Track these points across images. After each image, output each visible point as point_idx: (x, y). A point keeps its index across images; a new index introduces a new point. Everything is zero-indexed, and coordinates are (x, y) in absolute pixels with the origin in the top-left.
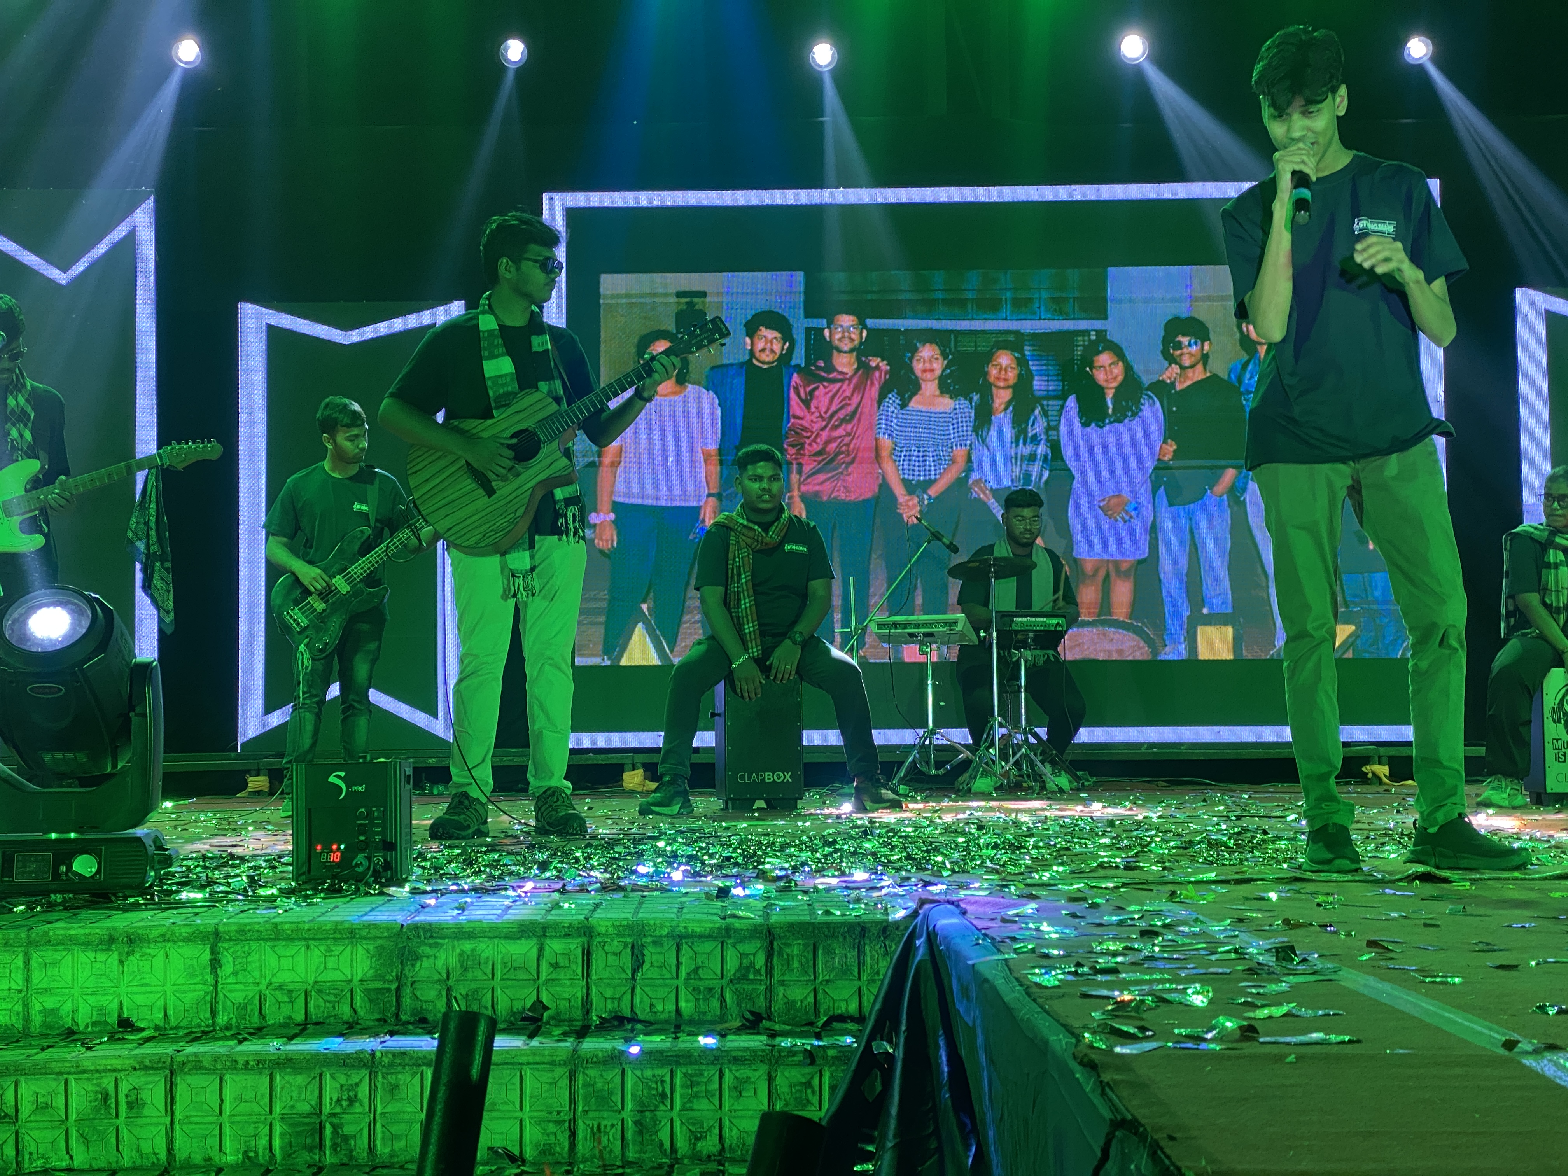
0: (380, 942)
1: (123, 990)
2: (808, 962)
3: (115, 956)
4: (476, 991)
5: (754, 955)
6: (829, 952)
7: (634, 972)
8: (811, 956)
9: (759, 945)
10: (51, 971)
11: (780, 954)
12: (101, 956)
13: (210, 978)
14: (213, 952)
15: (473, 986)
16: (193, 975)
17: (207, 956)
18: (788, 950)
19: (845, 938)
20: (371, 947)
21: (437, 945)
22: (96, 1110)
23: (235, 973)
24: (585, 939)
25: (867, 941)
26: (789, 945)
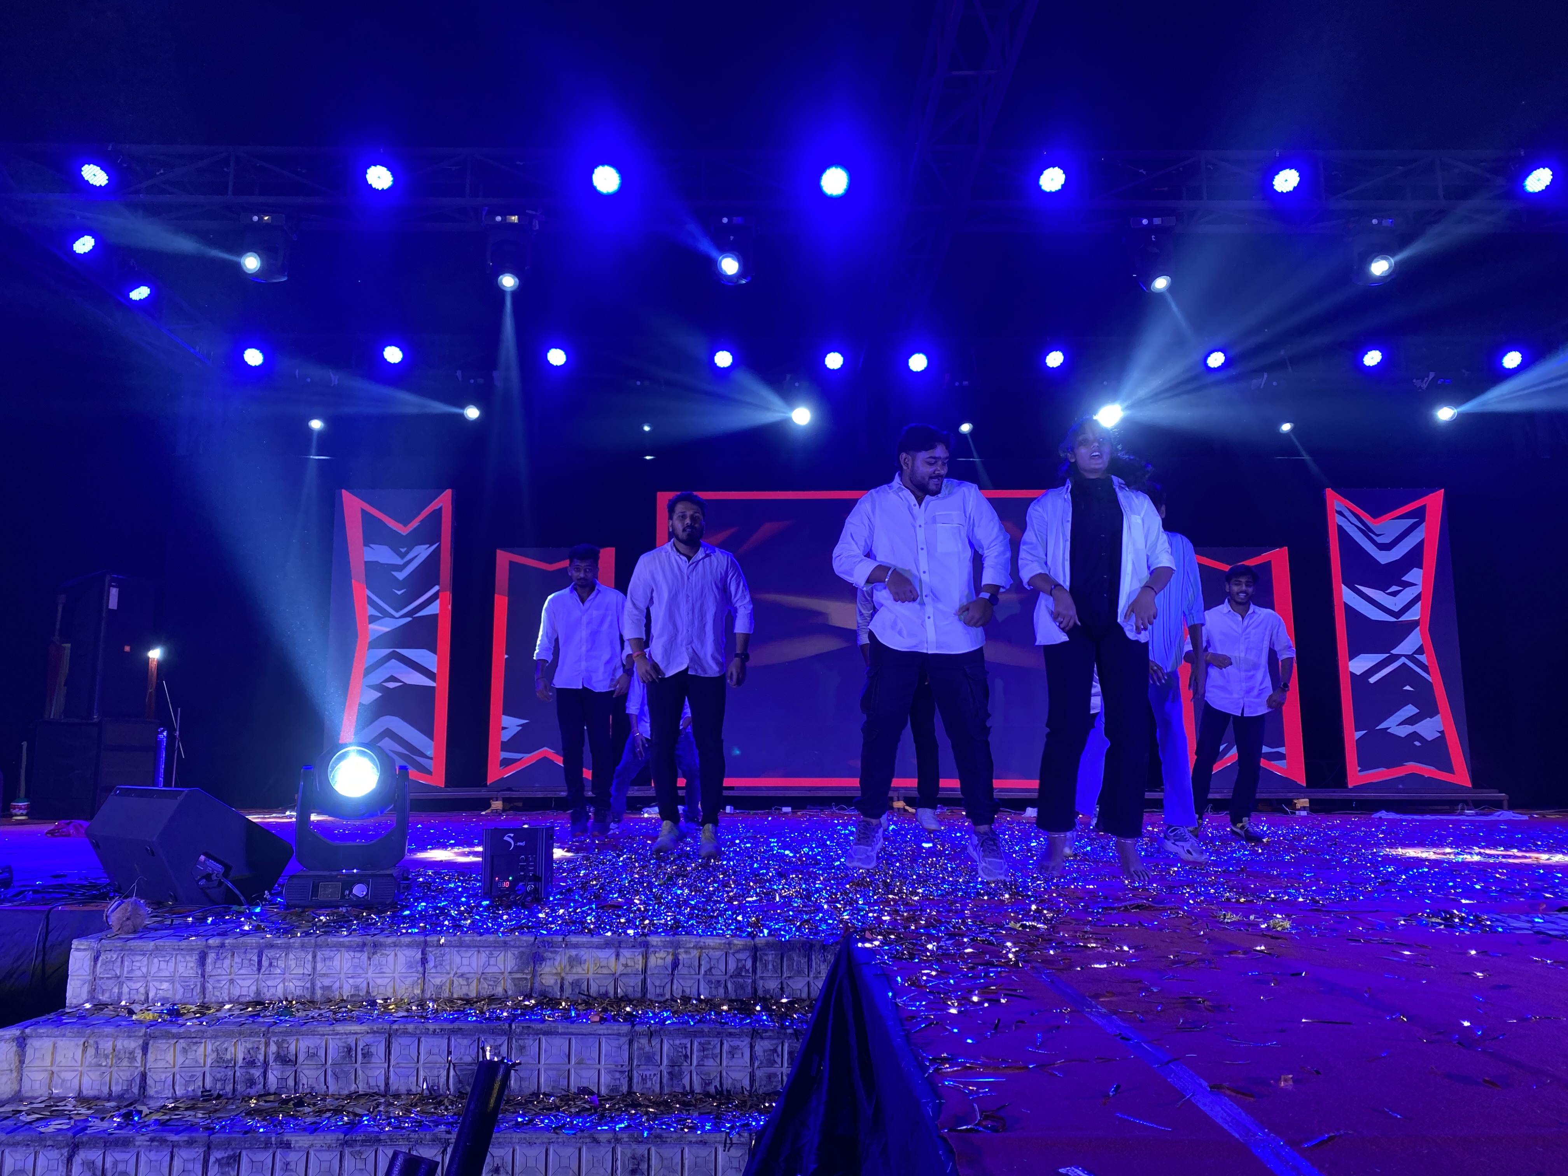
0: (521, 949)
1: (370, 974)
2: (777, 965)
3: (366, 954)
4: (578, 980)
5: (745, 960)
6: (790, 959)
7: (673, 970)
8: (779, 961)
9: (748, 954)
10: (328, 963)
11: (761, 960)
12: (358, 955)
13: (421, 969)
14: (423, 953)
15: (576, 977)
16: (411, 967)
17: (419, 956)
18: (766, 958)
19: (800, 951)
20: (516, 953)
21: (556, 952)
22: (344, 1058)
23: (435, 967)
24: (643, 949)
25: (813, 953)
26: (766, 955)
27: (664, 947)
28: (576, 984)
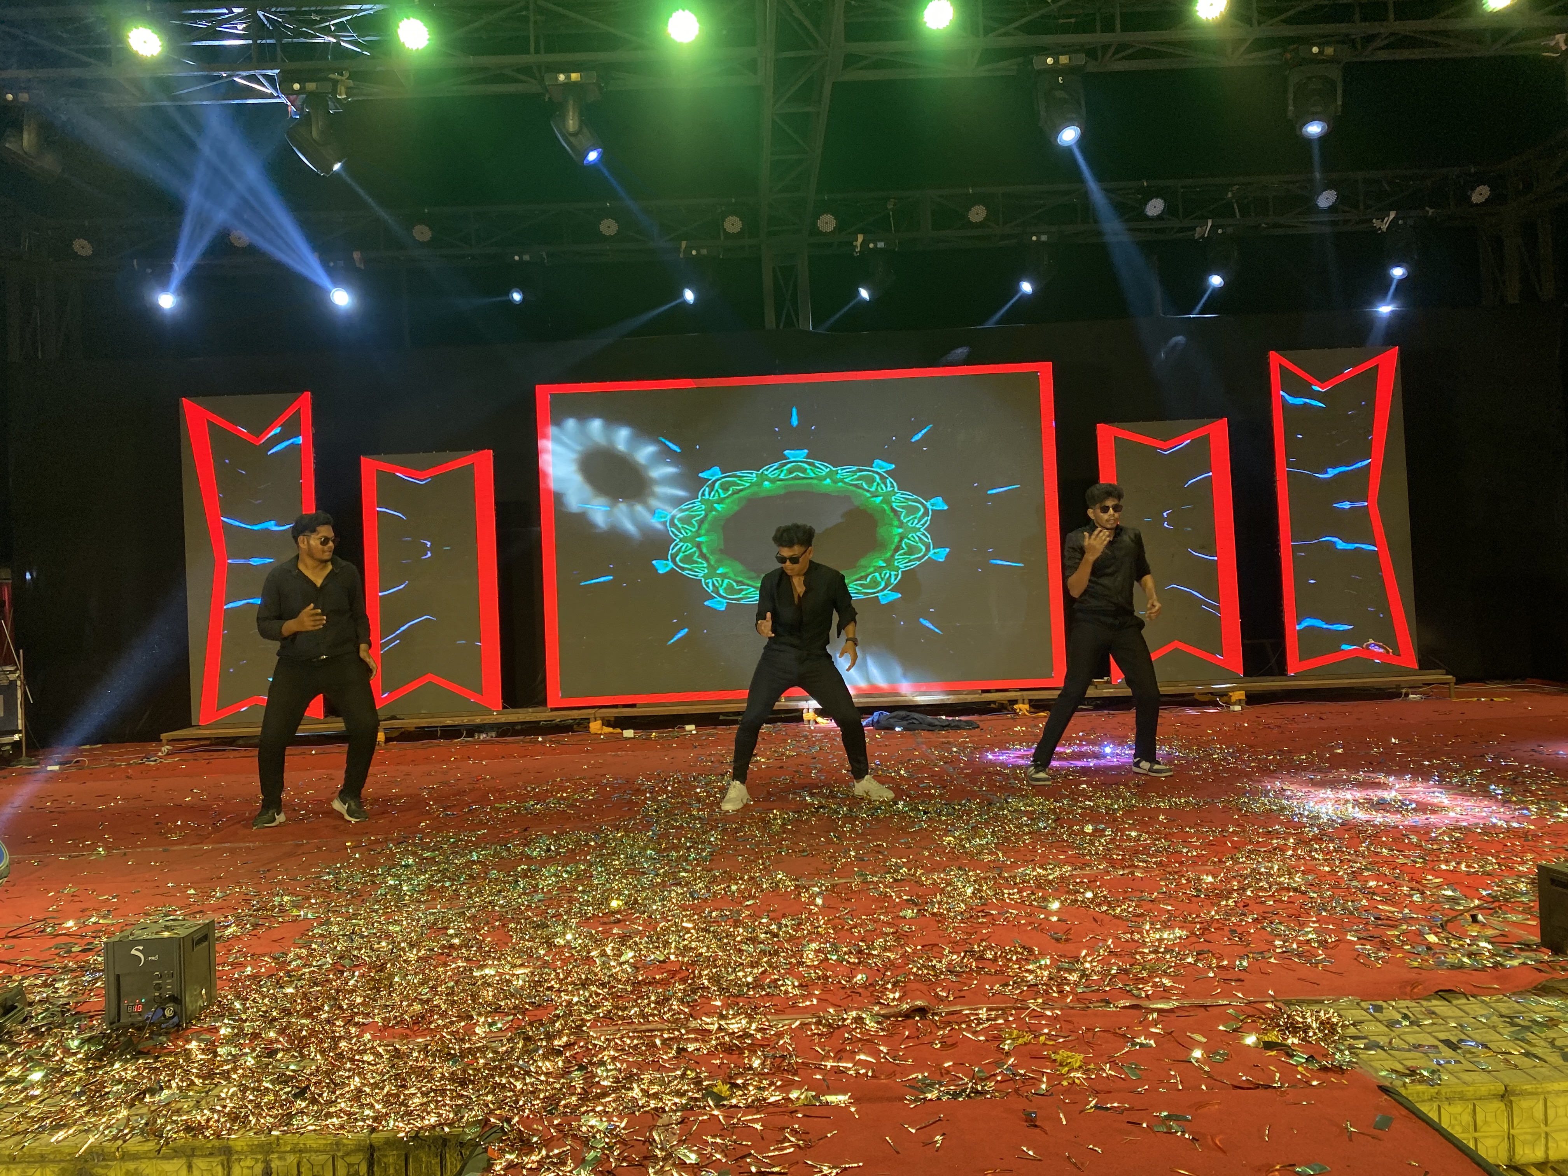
0: (63, 1165)
2: (400, 1166)
5: (359, 1164)
6: (418, 1160)
8: (403, 1164)
9: (362, 1157)
11: (379, 1162)
18: (385, 1160)
19: (430, 1147)
24: (223, 1157)
25: (447, 1150)
26: (385, 1156)
27: (252, 1152)
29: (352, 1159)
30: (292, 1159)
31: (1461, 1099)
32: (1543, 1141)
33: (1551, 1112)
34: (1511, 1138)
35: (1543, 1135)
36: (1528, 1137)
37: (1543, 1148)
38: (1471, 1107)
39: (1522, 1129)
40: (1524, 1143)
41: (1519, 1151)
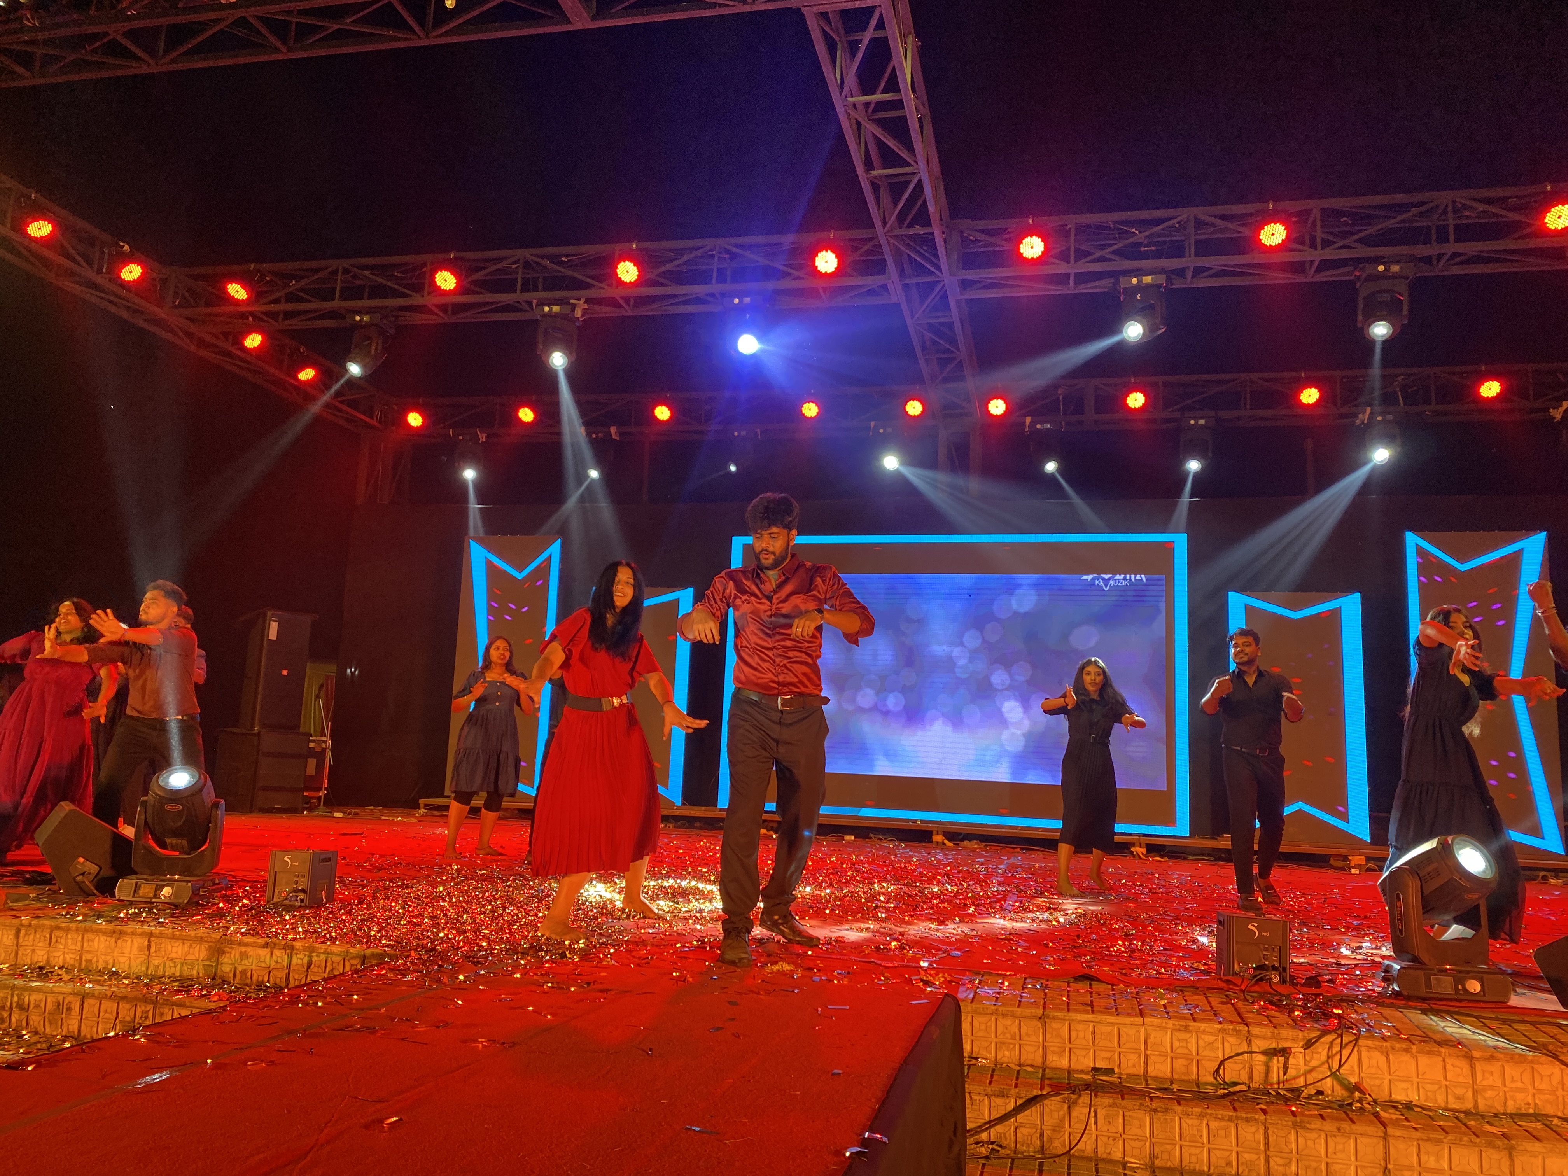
1: (116, 954)
3: (113, 939)
4: (245, 970)
7: (308, 968)
10: (91, 943)
12: (109, 939)
13: (147, 953)
14: (149, 941)
15: (245, 967)
16: (140, 951)
17: (146, 943)
21: (232, 948)
23: (155, 952)
24: (289, 951)
27: (304, 950)
28: (244, 972)
29: (354, 962)
30: (323, 957)
31: (1012, 1016)
32: (1067, 1054)
33: (1073, 1034)
34: (1045, 1048)
35: (1067, 1050)
36: (1056, 1049)
37: (1067, 1059)
38: (1017, 1021)
39: (1053, 1044)
40: (1053, 1052)
41: (1050, 1057)
